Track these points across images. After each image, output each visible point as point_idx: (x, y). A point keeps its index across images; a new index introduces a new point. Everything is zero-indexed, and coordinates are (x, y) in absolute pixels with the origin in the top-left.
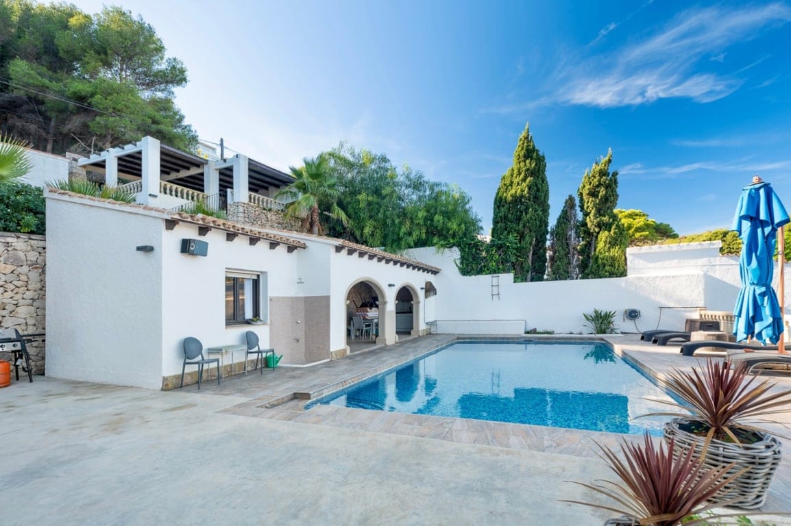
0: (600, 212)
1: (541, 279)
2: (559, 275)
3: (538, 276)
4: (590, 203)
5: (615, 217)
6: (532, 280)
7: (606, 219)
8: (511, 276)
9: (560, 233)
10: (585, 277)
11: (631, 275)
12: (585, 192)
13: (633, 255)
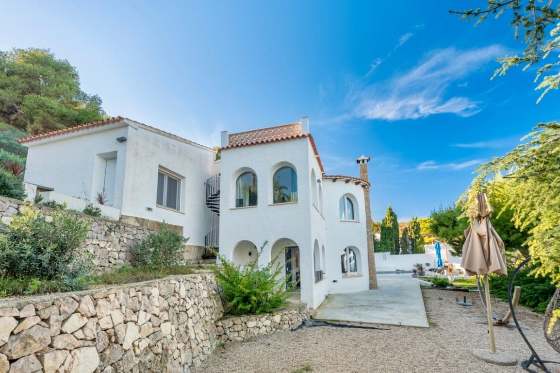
0: (415, 233)
1: (398, 254)
2: (405, 252)
3: (397, 253)
4: (412, 231)
5: (420, 235)
6: (396, 254)
7: (417, 236)
8: (389, 253)
9: (404, 239)
10: (413, 253)
11: (426, 253)
12: (410, 227)
13: (427, 247)
